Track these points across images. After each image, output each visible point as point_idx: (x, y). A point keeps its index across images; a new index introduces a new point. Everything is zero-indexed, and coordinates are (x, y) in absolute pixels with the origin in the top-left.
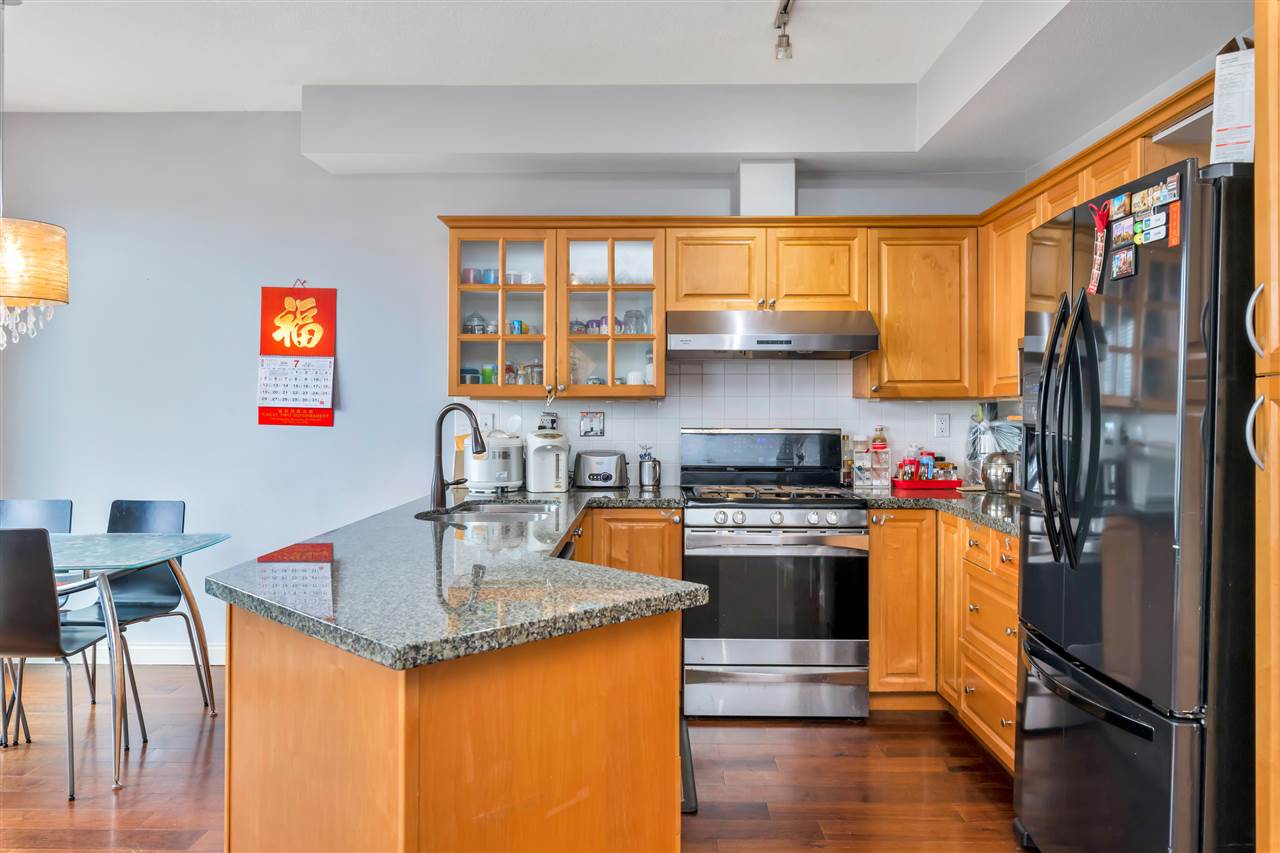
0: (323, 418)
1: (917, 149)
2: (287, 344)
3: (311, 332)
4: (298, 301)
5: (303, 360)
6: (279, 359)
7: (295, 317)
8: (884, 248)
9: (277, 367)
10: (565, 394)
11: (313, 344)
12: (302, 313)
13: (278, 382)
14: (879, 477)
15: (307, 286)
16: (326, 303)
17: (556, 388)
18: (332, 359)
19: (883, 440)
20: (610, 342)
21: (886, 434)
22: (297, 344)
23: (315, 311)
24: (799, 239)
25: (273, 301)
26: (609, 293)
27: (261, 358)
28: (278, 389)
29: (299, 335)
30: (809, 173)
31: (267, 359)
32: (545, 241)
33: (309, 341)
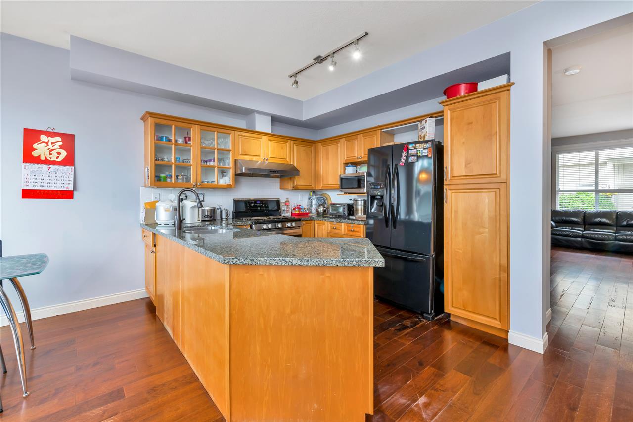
0: (67, 195)
1: (303, 120)
2: (43, 158)
3: (59, 154)
4: (50, 138)
5: (53, 167)
6: (36, 166)
7: (48, 145)
8: (295, 146)
9: (35, 170)
10: (200, 186)
11: (60, 159)
12: (52, 143)
13: (36, 177)
14: (287, 212)
15: (55, 131)
16: (68, 141)
17: (196, 184)
18: (73, 168)
19: (288, 202)
20: (216, 168)
21: (289, 200)
22: (50, 159)
23: (61, 144)
24: (273, 140)
25: (31, 136)
26: (216, 151)
27: (23, 165)
28: (36, 181)
29: (50, 154)
30: (275, 120)
31: (28, 165)
32: (192, 129)
33: (57, 158)
